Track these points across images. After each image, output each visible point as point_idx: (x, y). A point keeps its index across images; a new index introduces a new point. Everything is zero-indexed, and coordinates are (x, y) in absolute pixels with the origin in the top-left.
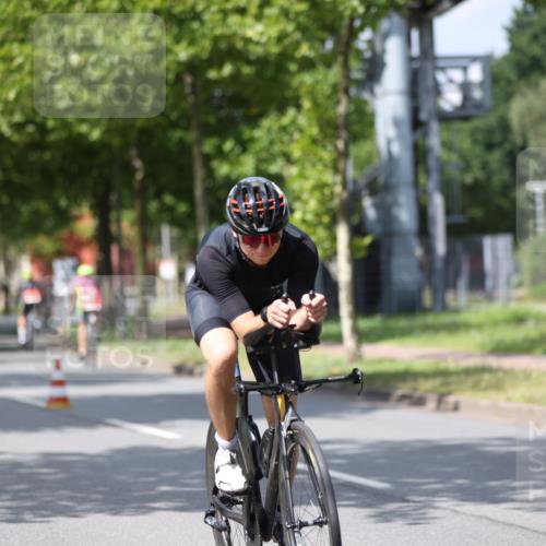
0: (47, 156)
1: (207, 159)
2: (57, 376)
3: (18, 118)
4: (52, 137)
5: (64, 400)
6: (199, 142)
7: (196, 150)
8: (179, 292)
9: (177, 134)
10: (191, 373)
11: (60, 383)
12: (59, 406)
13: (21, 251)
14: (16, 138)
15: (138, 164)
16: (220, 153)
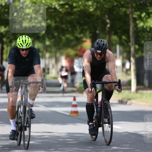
0: (73, 17)
1: (135, 20)
2: (74, 103)
3: (61, 2)
4: (75, 10)
5: (76, 112)
6: (132, 13)
7: (131, 16)
8: (123, 71)
9: (124, 9)
10: (126, 103)
11: (75, 106)
12: (75, 115)
13: (62, 54)
14: (61, 10)
15: (108, 21)
16: (140, 18)
